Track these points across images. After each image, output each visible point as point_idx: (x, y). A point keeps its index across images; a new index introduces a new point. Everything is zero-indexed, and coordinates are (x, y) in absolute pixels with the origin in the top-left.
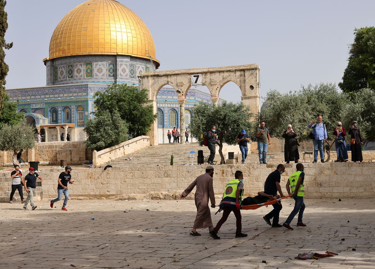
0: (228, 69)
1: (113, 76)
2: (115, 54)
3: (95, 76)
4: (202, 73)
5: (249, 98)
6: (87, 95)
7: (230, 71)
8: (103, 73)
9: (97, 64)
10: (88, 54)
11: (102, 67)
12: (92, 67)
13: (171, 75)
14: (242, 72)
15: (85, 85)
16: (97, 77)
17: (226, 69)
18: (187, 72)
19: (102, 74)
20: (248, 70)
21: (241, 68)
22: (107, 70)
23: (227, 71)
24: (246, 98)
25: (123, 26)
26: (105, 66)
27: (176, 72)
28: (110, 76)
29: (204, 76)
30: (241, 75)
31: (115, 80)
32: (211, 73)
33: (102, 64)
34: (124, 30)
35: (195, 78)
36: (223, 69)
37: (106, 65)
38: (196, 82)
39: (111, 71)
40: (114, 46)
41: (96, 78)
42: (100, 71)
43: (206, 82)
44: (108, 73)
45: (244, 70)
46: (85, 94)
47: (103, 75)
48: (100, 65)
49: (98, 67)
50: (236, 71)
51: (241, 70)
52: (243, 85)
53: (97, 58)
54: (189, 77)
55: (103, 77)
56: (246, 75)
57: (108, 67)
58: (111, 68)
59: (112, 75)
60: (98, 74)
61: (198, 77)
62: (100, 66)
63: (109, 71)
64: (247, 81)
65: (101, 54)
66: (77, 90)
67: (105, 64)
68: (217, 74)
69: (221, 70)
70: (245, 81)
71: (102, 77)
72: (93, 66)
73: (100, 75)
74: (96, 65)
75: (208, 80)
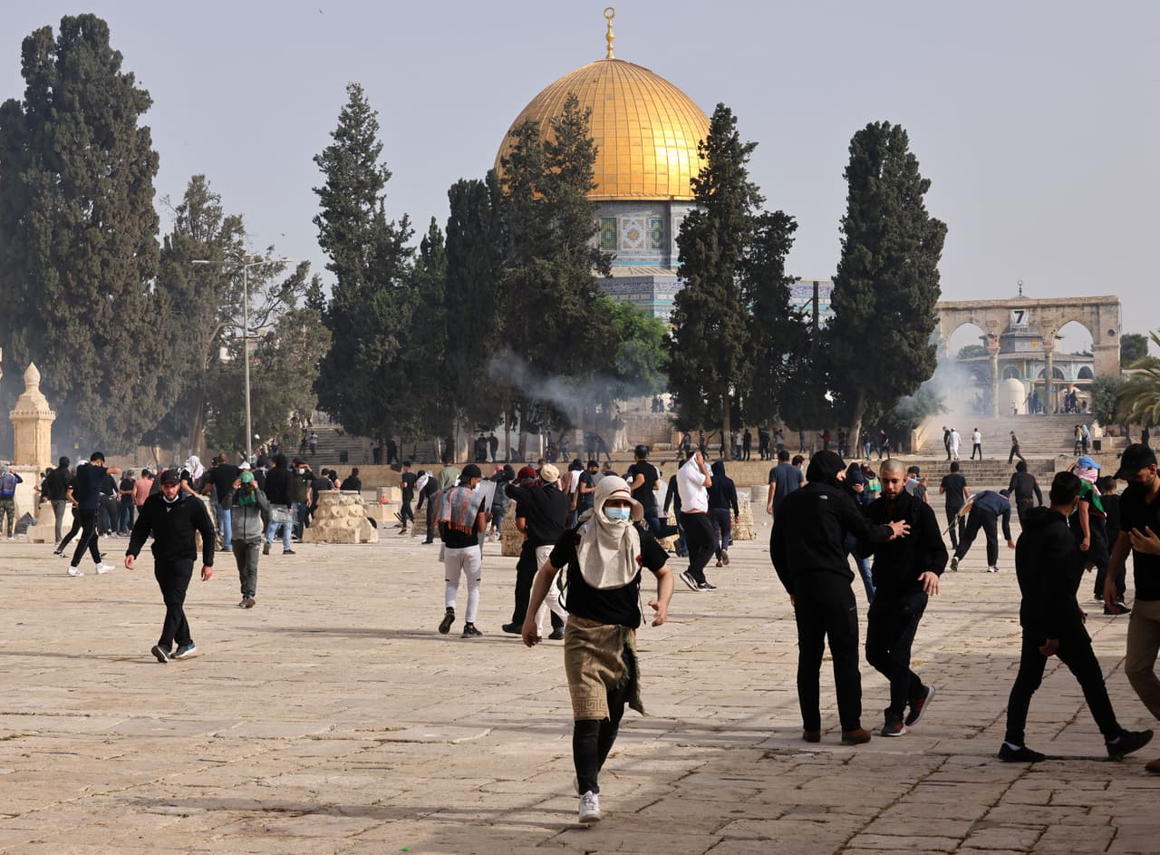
0: (1071, 303)
1: (661, 247)
2: (668, 198)
3: (622, 246)
4: (1028, 307)
5: (1105, 348)
6: (652, 298)
7: (1074, 306)
8: (640, 240)
9: (628, 221)
10: (610, 199)
11: (637, 227)
12: (615, 226)
13: (976, 309)
14: (1094, 309)
15: (648, 277)
16: (628, 249)
17: (1066, 302)
18: (1003, 304)
19: (637, 242)
20: (1103, 304)
21: (1093, 301)
22: (647, 233)
23: (1070, 306)
24: (1100, 349)
25: (679, 134)
26: (645, 225)
27: (985, 305)
28: (653, 247)
29: (1031, 313)
30: (1092, 313)
31: (665, 257)
32: (1044, 307)
33: (639, 221)
34: (681, 143)
35: (1018, 315)
36: (1064, 303)
37: (647, 222)
38: (1019, 321)
39: (657, 236)
40: (662, 180)
41: (626, 253)
42: (633, 235)
43: (1034, 321)
44: (651, 241)
45: (1097, 305)
46: (646, 296)
47: (641, 246)
48: (633, 223)
49: (630, 227)
50: (1084, 305)
51: (1091, 305)
52: (1095, 327)
53: (628, 207)
54: (1006, 311)
55: (640, 250)
56: (1101, 312)
57: (650, 226)
58: (657, 230)
59: (657, 244)
60: (630, 243)
61: (1022, 313)
62: (633, 226)
63: (653, 236)
64: (1102, 322)
65: (637, 198)
66: (628, 287)
67: (645, 221)
68: (1054, 310)
69: (1060, 303)
70: (1098, 322)
71: (637, 250)
72: (618, 225)
73: (634, 245)
74: (626, 222)
75: (1038, 319)
